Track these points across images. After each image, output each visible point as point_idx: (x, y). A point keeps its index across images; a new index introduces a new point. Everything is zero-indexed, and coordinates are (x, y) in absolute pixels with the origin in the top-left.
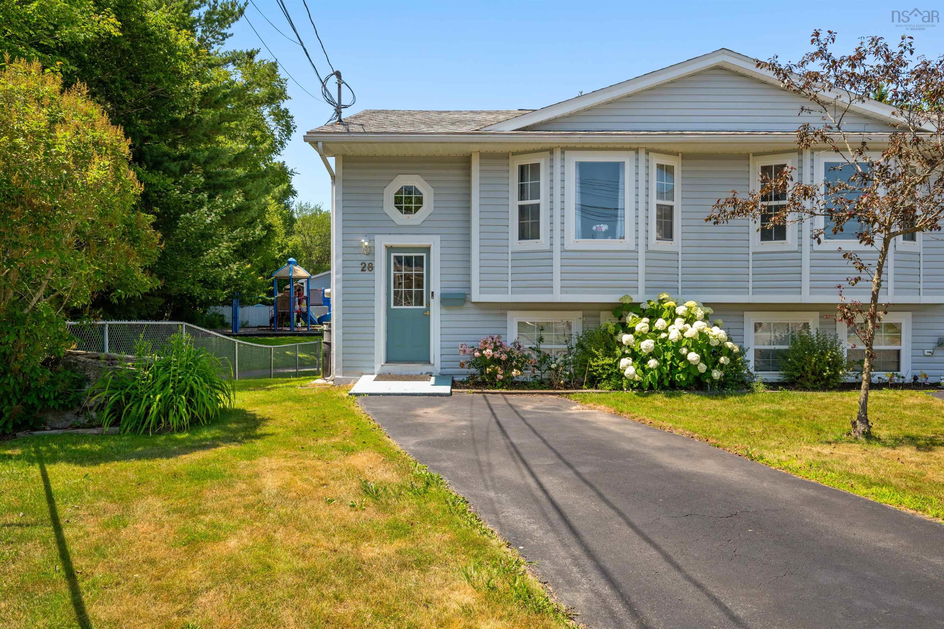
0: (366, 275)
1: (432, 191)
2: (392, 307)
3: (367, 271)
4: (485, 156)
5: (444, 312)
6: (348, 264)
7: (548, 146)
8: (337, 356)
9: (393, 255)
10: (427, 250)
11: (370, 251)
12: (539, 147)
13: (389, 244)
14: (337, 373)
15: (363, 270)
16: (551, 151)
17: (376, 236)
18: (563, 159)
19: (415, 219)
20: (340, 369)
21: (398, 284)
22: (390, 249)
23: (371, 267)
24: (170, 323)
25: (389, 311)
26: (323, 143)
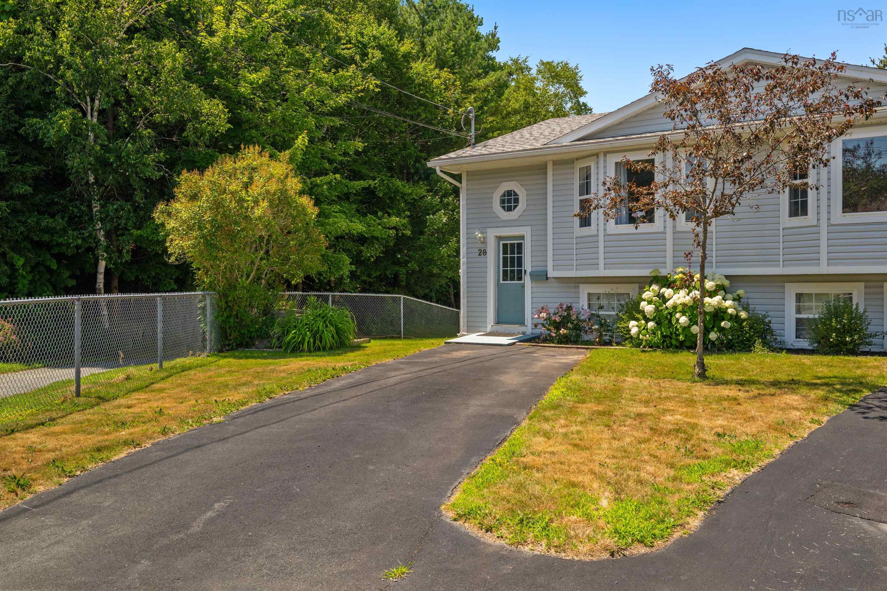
0: (482, 259)
1: (525, 193)
2: (501, 282)
3: (482, 256)
4: (555, 163)
5: (534, 285)
6: (470, 250)
7: (594, 152)
8: (464, 318)
9: (501, 243)
10: (522, 237)
11: (484, 241)
12: (589, 153)
13: (498, 234)
14: (464, 331)
15: (479, 255)
16: (597, 155)
17: (488, 229)
18: (605, 161)
19: (514, 214)
20: (465, 328)
21: (505, 265)
22: (499, 238)
23: (485, 253)
24: (361, 294)
25: (498, 285)
26: (440, 167)
